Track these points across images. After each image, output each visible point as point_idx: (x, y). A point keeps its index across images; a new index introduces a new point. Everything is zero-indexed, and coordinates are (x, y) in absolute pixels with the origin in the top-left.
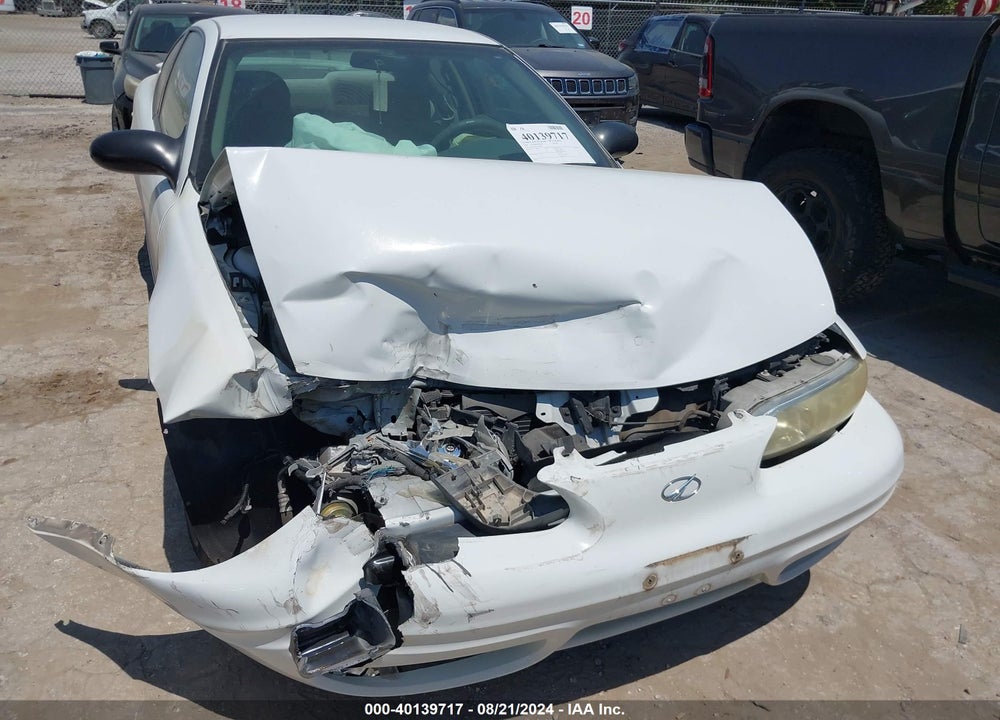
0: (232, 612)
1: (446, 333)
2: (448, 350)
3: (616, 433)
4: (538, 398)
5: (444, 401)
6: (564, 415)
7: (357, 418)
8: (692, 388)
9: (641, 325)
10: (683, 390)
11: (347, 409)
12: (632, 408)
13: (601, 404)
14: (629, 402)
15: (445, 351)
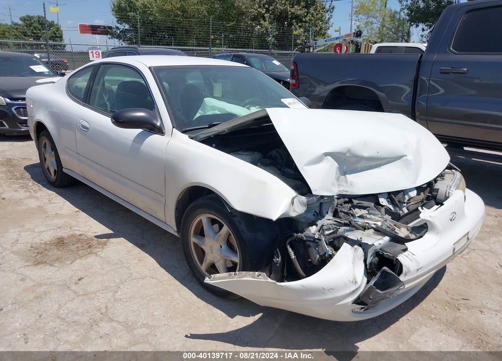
0: (331, 290)
1: (345, 175)
2: (346, 182)
3: (405, 206)
4: (379, 196)
5: (345, 202)
6: (388, 202)
7: (315, 214)
8: (426, 185)
9: (408, 164)
10: (423, 186)
11: (312, 211)
12: (409, 196)
13: (400, 195)
14: (407, 194)
15: (345, 182)
